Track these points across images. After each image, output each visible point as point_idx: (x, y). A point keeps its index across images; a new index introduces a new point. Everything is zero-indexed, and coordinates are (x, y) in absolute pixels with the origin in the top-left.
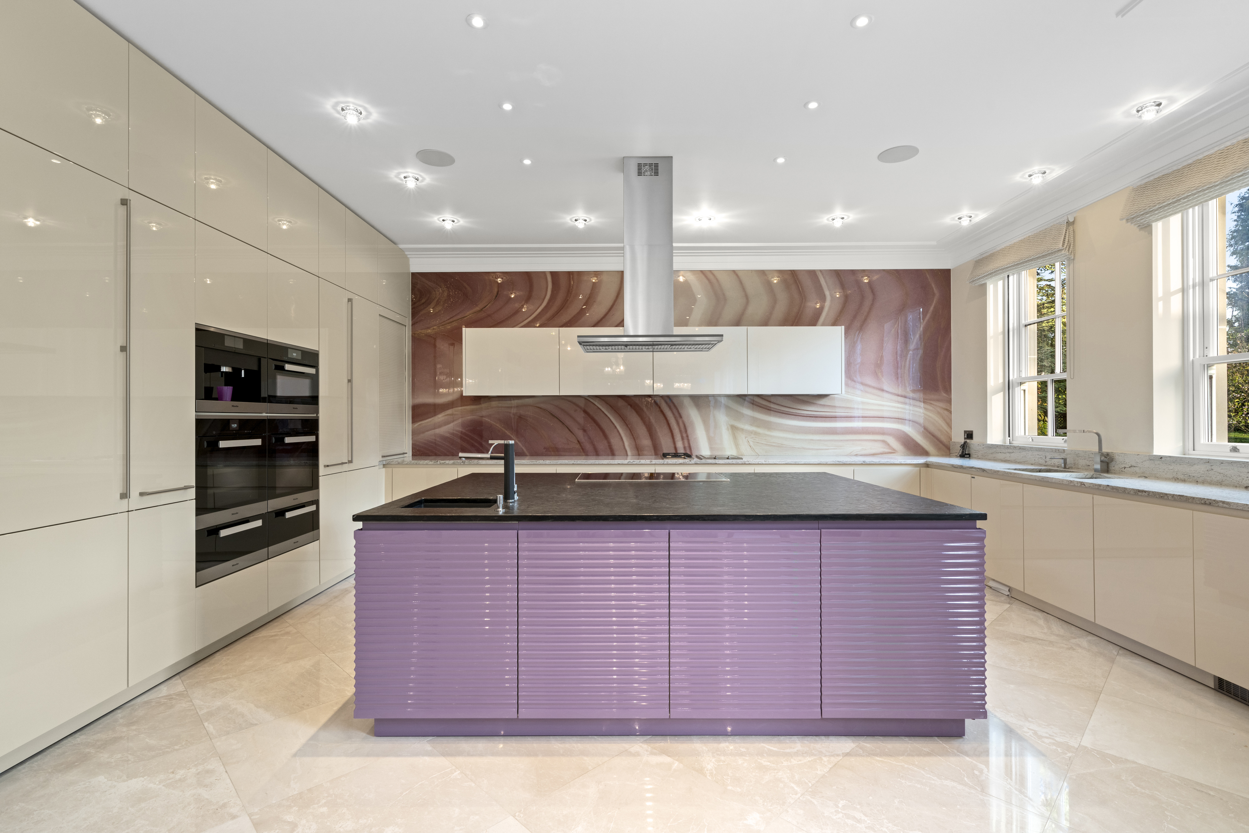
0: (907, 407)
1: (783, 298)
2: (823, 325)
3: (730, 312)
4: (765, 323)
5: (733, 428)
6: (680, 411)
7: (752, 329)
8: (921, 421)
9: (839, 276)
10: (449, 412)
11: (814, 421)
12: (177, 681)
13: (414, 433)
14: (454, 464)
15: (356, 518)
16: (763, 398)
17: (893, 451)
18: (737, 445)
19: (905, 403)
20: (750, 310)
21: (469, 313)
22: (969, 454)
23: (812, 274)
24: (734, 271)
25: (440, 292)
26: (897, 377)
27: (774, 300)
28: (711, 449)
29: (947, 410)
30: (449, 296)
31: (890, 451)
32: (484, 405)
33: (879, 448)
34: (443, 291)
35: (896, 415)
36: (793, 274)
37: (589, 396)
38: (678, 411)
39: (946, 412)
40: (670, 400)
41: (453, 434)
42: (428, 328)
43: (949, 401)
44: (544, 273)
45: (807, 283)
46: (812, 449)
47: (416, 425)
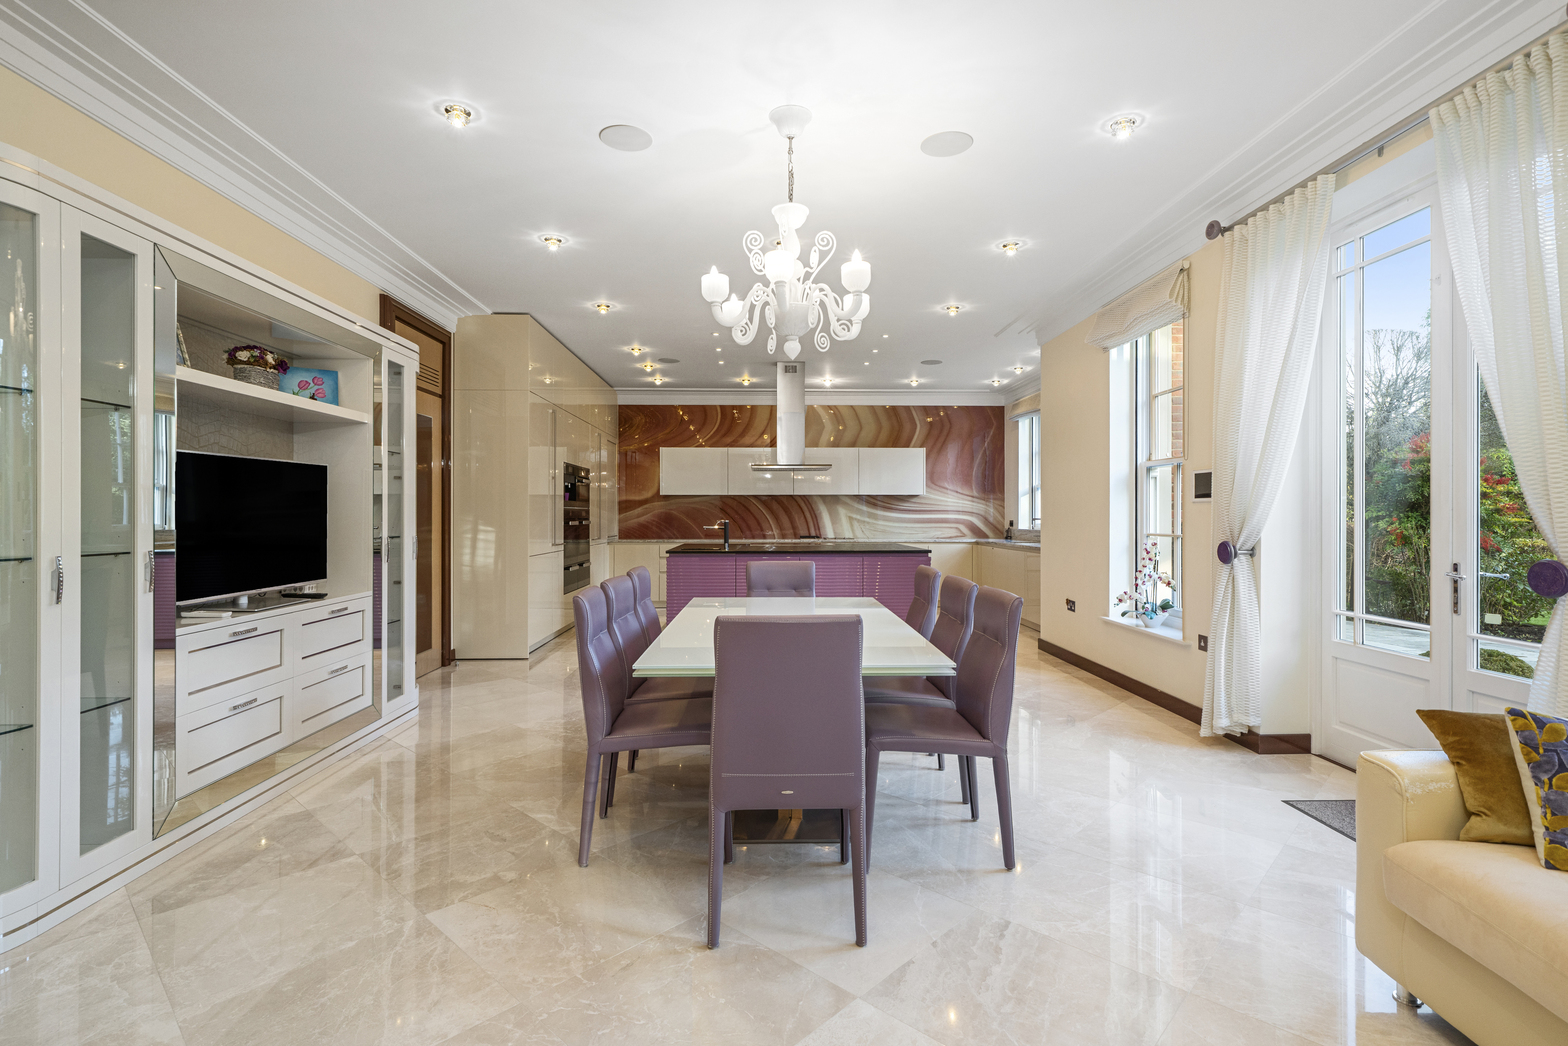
0: (974, 504)
1: (886, 424)
2: (914, 447)
3: (849, 436)
4: (873, 445)
5: (851, 519)
6: (813, 506)
7: (861, 449)
8: (982, 513)
9: (926, 410)
10: (646, 506)
11: (907, 514)
12: (557, 639)
13: (620, 521)
14: (657, 542)
15: (667, 552)
16: (874, 499)
17: (964, 535)
18: (853, 531)
19: (973, 501)
20: (863, 434)
21: (661, 436)
22: (1011, 537)
23: (907, 408)
24: (851, 406)
25: (639, 419)
26: (966, 481)
27: (880, 428)
28: (835, 533)
29: (1001, 506)
30: (646, 422)
31: (961, 535)
32: (672, 501)
33: (953, 533)
34: (642, 419)
35: (970, 510)
36: (894, 408)
37: (748, 496)
38: (812, 507)
39: (1001, 508)
40: (806, 498)
41: (648, 522)
42: (630, 445)
43: (1003, 500)
44: (715, 406)
45: (904, 415)
46: (907, 534)
47: (622, 515)
